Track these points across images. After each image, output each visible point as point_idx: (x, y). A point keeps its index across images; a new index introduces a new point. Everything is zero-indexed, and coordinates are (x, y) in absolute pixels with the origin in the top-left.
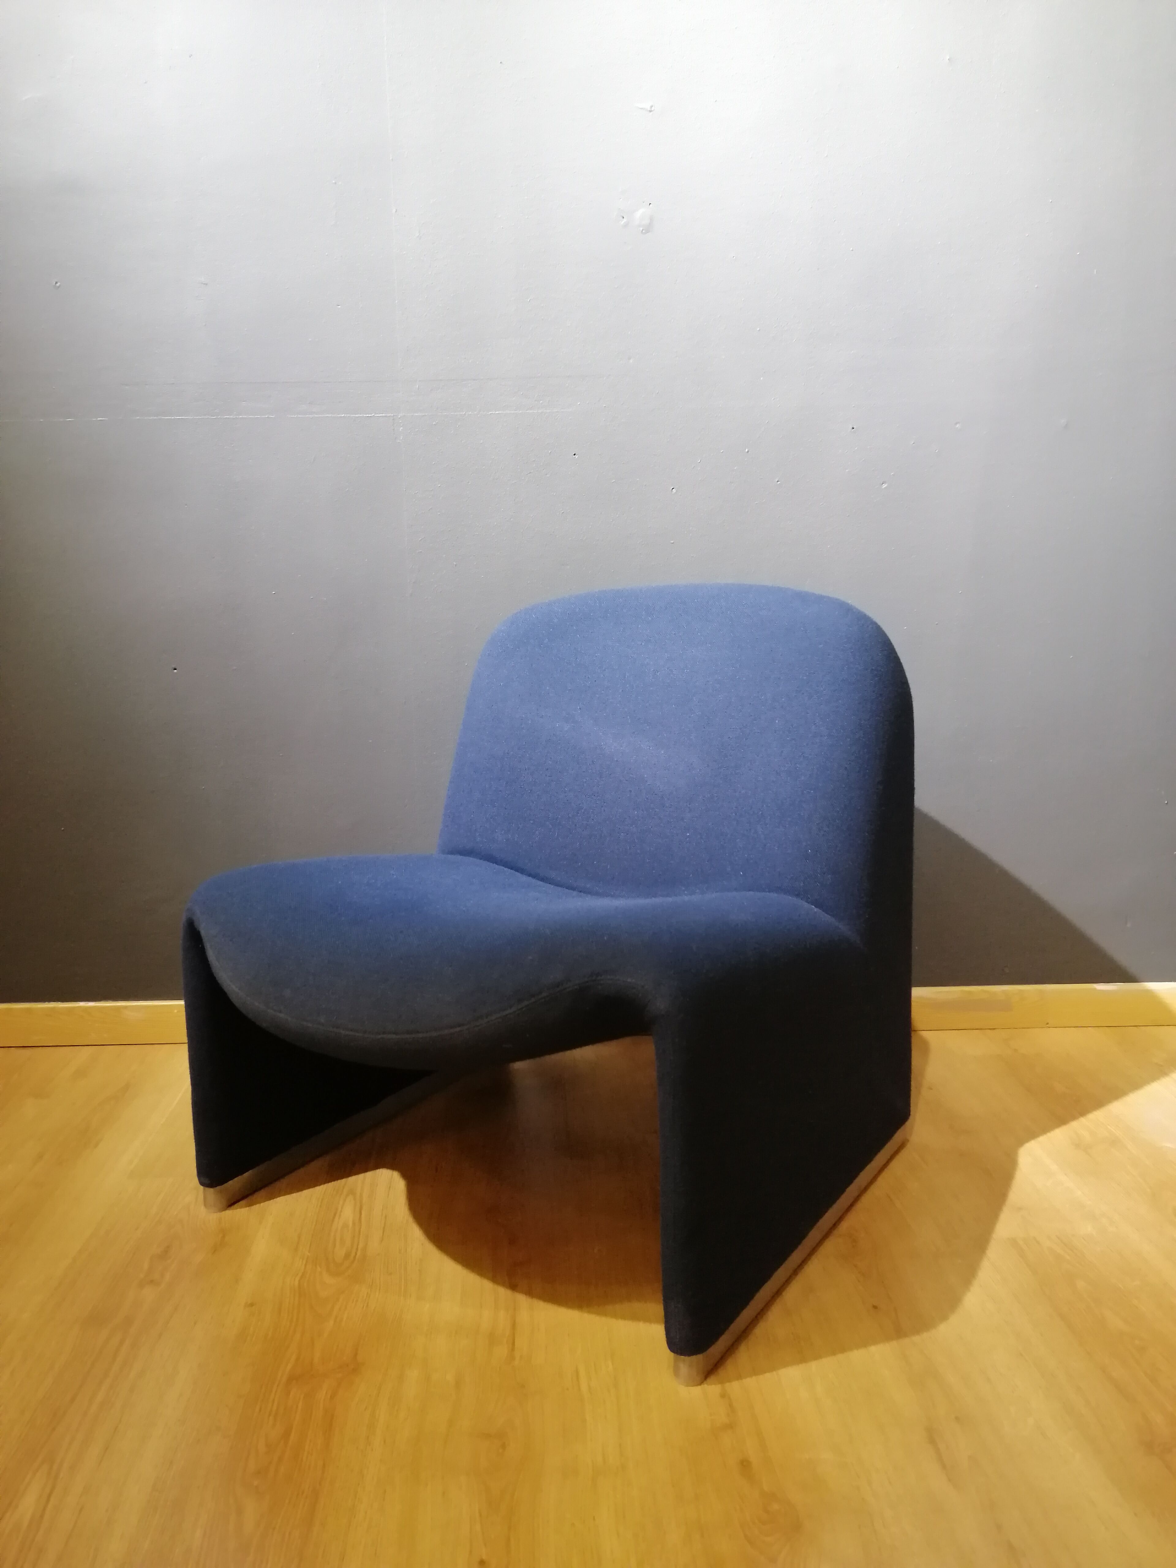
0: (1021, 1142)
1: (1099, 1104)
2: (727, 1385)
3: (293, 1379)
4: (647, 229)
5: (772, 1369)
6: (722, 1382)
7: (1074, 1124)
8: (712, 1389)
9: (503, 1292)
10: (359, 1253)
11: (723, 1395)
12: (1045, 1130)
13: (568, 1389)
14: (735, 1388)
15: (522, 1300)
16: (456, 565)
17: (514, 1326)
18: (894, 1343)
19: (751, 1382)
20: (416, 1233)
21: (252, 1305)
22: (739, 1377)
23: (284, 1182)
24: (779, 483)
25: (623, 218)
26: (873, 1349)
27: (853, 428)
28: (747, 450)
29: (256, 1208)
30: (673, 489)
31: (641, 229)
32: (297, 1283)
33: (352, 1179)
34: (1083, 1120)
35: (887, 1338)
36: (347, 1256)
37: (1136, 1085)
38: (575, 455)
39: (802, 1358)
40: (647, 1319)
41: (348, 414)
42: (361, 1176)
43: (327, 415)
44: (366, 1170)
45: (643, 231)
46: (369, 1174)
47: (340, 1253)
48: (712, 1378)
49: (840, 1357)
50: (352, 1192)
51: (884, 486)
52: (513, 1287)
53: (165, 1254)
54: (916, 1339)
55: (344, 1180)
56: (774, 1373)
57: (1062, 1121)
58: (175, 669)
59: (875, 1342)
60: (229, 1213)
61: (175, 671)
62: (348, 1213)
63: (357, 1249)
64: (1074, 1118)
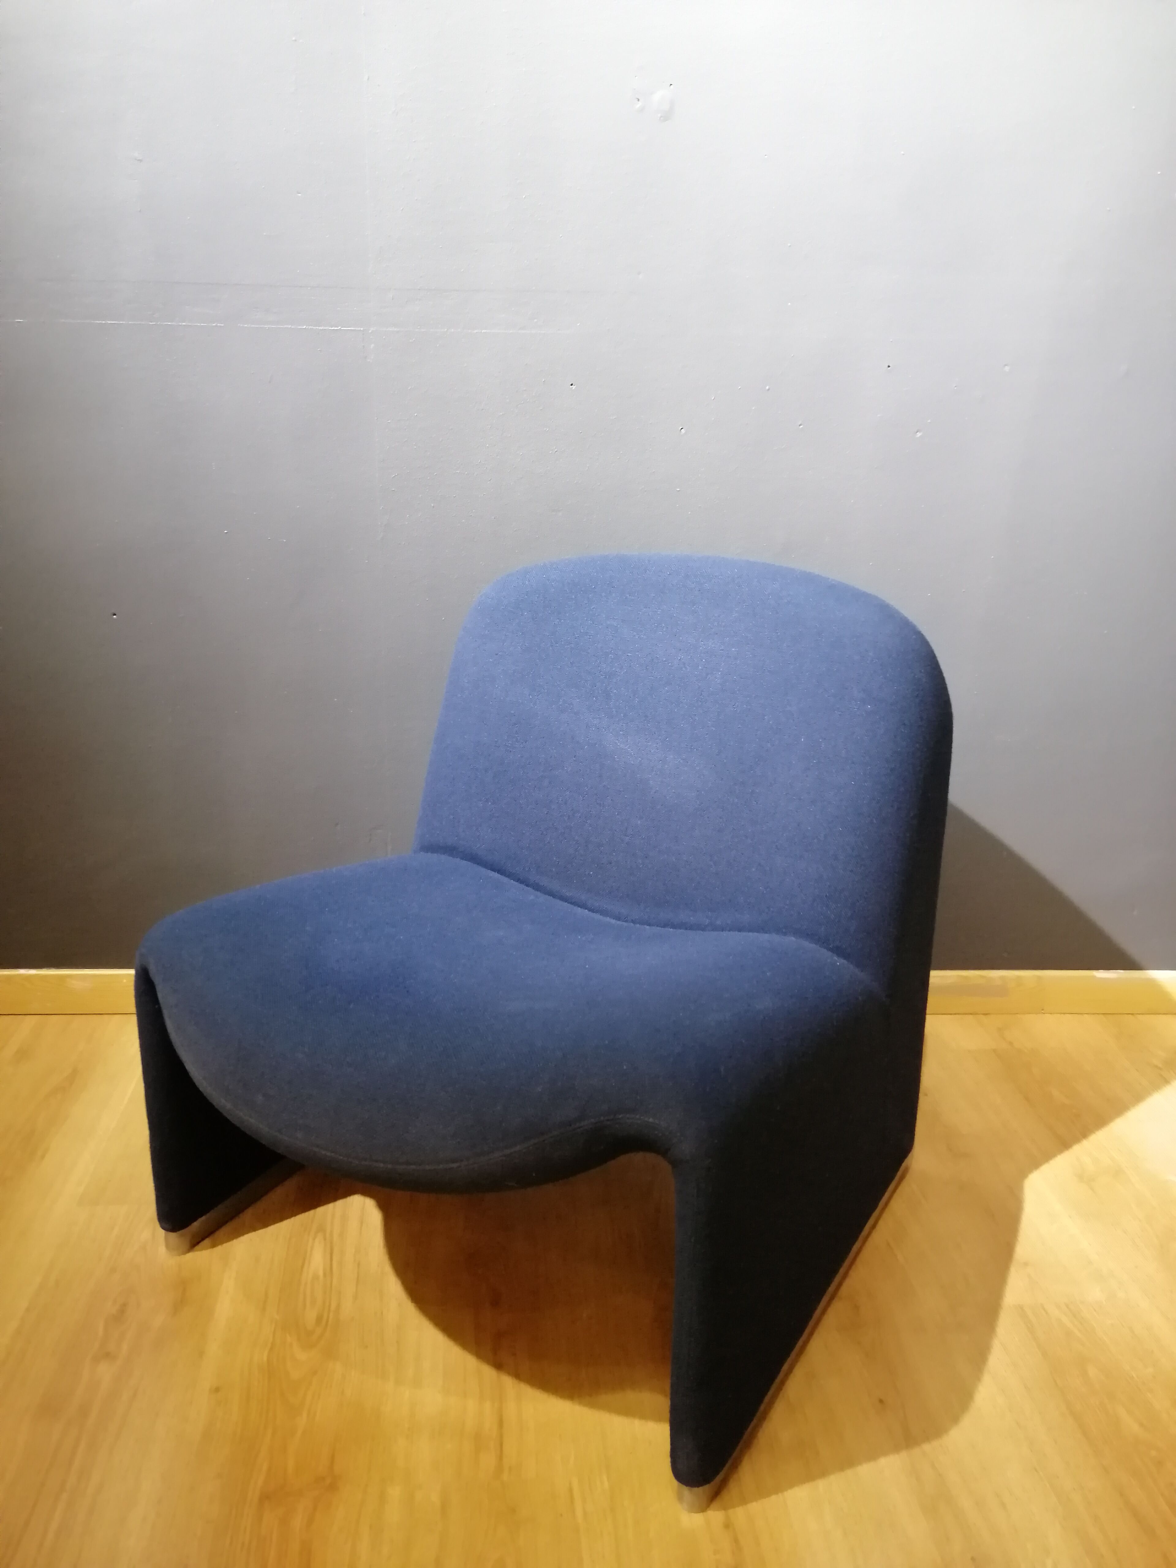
0: (1023, 1174)
1: (1101, 1121)
2: (731, 1511)
3: (265, 1498)
4: (666, 116)
5: (778, 1489)
6: (725, 1508)
7: (1077, 1149)
8: (715, 1515)
9: (488, 1372)
10: (331, 1315)
11: (727, 1525)
12: (1047, 1156)
13: (561, 1515)
14: (739, 1514)
15: (508, 1382)
16: (433, 507)
17: (501, 1423)
18: (904, 1454)
19: (755, 1507)
20: (394, 1286)
21: (217, 1390)
22: (744, 1501)
23: (248, 1215)
24: (801, 426)
25: (638, 100)
26: (883, 1461)
27: (889, 367)
28: (767, 388)
29: (219, 1249)
30: (682, 429)
31: (659, 115)
32: (265, 1358)
33: (321, 1210)
34: (1085, 1143)
35: (896, 1449)
36: (319, 1319)
37: (1138, 1098)
38: (572, 385)
39: (809, 1476)
40: (643, 1415)
41: (310, 326)
42: (330, 1206)
43: (286, 326)
44: (335, 1199)
45: (661, 118)
46: (340, 1203)
47: (311, 1316)
48: (715, 1504)
49: (849, 1473)
50: (321, 1229)
51: (919, 434)
52: (498, 1366)
53: (120, 1316)
54: (926, 1447)
55: (312, 1212)
56: (780, 1494)
57: (1065, 1144)
58: (115, 615)
59: (885, 1453)
60: (191, 1255)
61: (115, 616)
62: (317, 1260)
63: (329, 1311)
64: (1076, 1140)
